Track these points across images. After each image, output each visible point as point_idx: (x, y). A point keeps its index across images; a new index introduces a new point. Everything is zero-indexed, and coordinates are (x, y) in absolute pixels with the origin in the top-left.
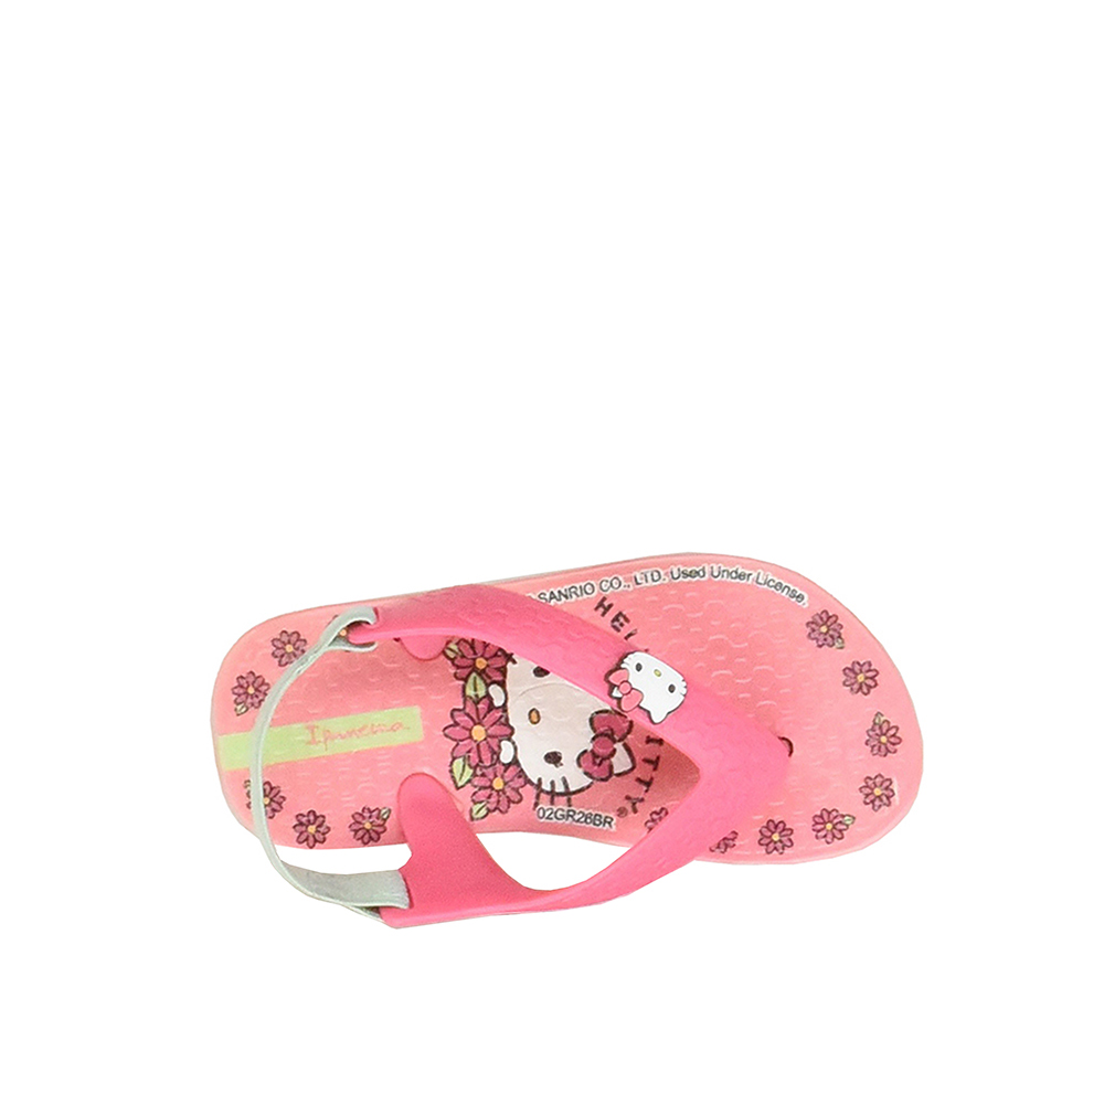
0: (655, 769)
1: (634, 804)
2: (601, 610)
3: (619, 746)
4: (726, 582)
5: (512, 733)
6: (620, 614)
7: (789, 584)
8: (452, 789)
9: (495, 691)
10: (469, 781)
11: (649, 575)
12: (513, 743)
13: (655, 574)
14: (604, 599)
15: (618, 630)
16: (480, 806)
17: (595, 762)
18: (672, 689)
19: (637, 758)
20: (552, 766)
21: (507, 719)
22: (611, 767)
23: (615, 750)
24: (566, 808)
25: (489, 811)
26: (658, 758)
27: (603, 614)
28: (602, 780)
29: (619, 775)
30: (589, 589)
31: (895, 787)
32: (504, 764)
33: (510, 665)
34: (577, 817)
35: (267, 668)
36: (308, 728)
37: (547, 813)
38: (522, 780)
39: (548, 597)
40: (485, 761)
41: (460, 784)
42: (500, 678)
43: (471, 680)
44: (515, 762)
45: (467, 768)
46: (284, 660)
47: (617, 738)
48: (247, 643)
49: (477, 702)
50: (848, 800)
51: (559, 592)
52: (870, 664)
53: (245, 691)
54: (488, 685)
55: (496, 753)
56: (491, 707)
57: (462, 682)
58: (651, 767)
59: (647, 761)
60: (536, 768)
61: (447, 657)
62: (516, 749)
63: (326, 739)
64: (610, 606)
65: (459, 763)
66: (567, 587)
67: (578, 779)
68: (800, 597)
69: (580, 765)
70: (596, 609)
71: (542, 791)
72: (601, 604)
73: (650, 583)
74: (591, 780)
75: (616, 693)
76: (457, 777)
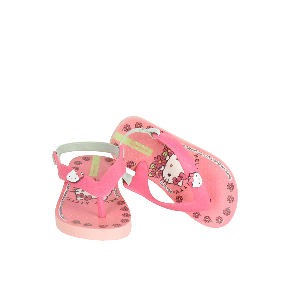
0: (185, 189)
1: (177, 192)
2: (195, 156)
3: (182, 181)
4: (220, 167)
5: (166, 166)
6: (198, 159)
7: (230, 175)
8: (149, 168)
9: (168, 157)
10: (152, 169)
11: (208, 156)
12: (164, 168)
13: (209, 157)
14: (197, 155)
15: (196, 162)
16: (151, 174)
17: (176, 181)
18: (199, 183)
19: (183, 185)
20: (168, 176)
21: (166, 163)
22: (178, 183)
23: (180, 181)
24: (165, 185)
25: (152, 176)
26: (187, 187)
27: (195, 157)
28: (175, 184)
29: (178, 186)
30: (196, 151)
31: (223, 221)
32: (160, 170)
33: (173, 154)
34: (166, 187)
35: (132, 126)
36: (132, 141)
37: (162, 183)
38: (161, 175)
39: (188, 148)
40: (158, 168)
41: (151, 168)
42: (170, 156)
43: (165, 152)
44: (163, 171)
45: (154, 166)
46: (137, 127)
47: (182, 179)
48: (131, 119)
49: (164, 157)
50: (213, 218)
51: (191, 148)
52: (234, 198)
53: (126, 128)
54: (167, 155)
55: (161, 167)
56: (165, 159)
57: (163, 152)
58: (185, 188)
59: (185, 186)
60: (165, 174)
61: (164, 146)
62: (164, 169)
63: (134, 145)
64: (198, 157)
65: (153, 165)
66: (193, 148)
67: (171, 181)
68: (230, 178)
69: (173, 179)
70: (195, 155)
71: (164, 179)
72: (196, 155)
73: (207, 158)
74: (173, 183)
75: (190, 178)
76: (151, 167)
